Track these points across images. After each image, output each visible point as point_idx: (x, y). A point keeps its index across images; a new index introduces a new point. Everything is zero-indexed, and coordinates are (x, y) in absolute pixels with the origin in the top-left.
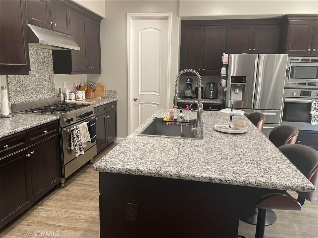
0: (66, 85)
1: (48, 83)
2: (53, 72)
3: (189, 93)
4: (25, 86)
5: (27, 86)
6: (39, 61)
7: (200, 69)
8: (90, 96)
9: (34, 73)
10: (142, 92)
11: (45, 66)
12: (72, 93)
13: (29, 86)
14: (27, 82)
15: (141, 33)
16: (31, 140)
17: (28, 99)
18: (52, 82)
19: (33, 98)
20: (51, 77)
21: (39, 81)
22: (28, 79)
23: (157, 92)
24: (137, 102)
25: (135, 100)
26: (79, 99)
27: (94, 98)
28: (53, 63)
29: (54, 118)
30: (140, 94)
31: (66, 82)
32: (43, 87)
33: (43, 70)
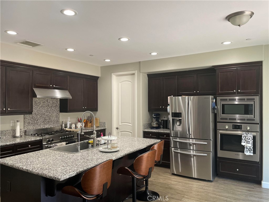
0: (69, 119)
1: (54, 118)
2: (59, 111)
3: (155, 125)
4: (36, 120)
5: (37, 120)
6: (48, 106)
7: (161, 107)
8: (88, 126)
9: (44, 113)
10: (121, 123)
11: (53, 108)
12: (74, 124)
13: (39, 120)
14: (38, 118)
15: (121, 84)
16: (18, 150)
17: (38, 127)
18: (58, 117)
19: (41, 127)
20: (57, 115)
21: (47, 117)
22: (39, 116)
23: (130, 123)
24: (118, 130)
25: (117, 128)
26: (77, 127)
27: (91, 127)
28: (60, 106)
29: (38, 138)
30: (120, 124)
31: (70, 117)
32: (50, 120)
33: (51, 111)
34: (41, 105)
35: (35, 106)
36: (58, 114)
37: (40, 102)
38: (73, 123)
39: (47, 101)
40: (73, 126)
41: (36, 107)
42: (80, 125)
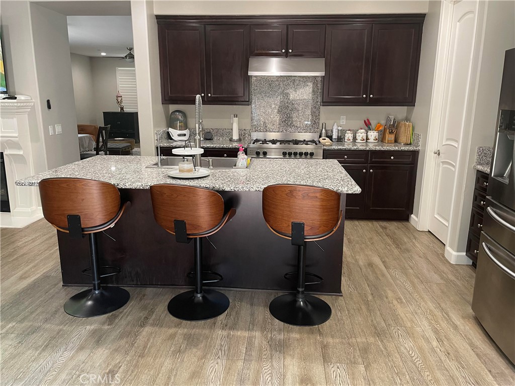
2: (319, 103)
8: (385, 140)
9: (287, 104)
10: (446, 139)
18: (315, 114)
20: (315, 110)
24: (439, 159)
25: (438, 153)
30: (444, 144)
31: (345, 117)
32: (298, 120)
33: (302, 102)
34: (280, 90)
35: (271, 92)
36: (316, 108)
37: (279, 84)
38: (349, 130)
39: (294, 84)
40: (349, 136)
41: (271, 94)
42: (361, 135)
